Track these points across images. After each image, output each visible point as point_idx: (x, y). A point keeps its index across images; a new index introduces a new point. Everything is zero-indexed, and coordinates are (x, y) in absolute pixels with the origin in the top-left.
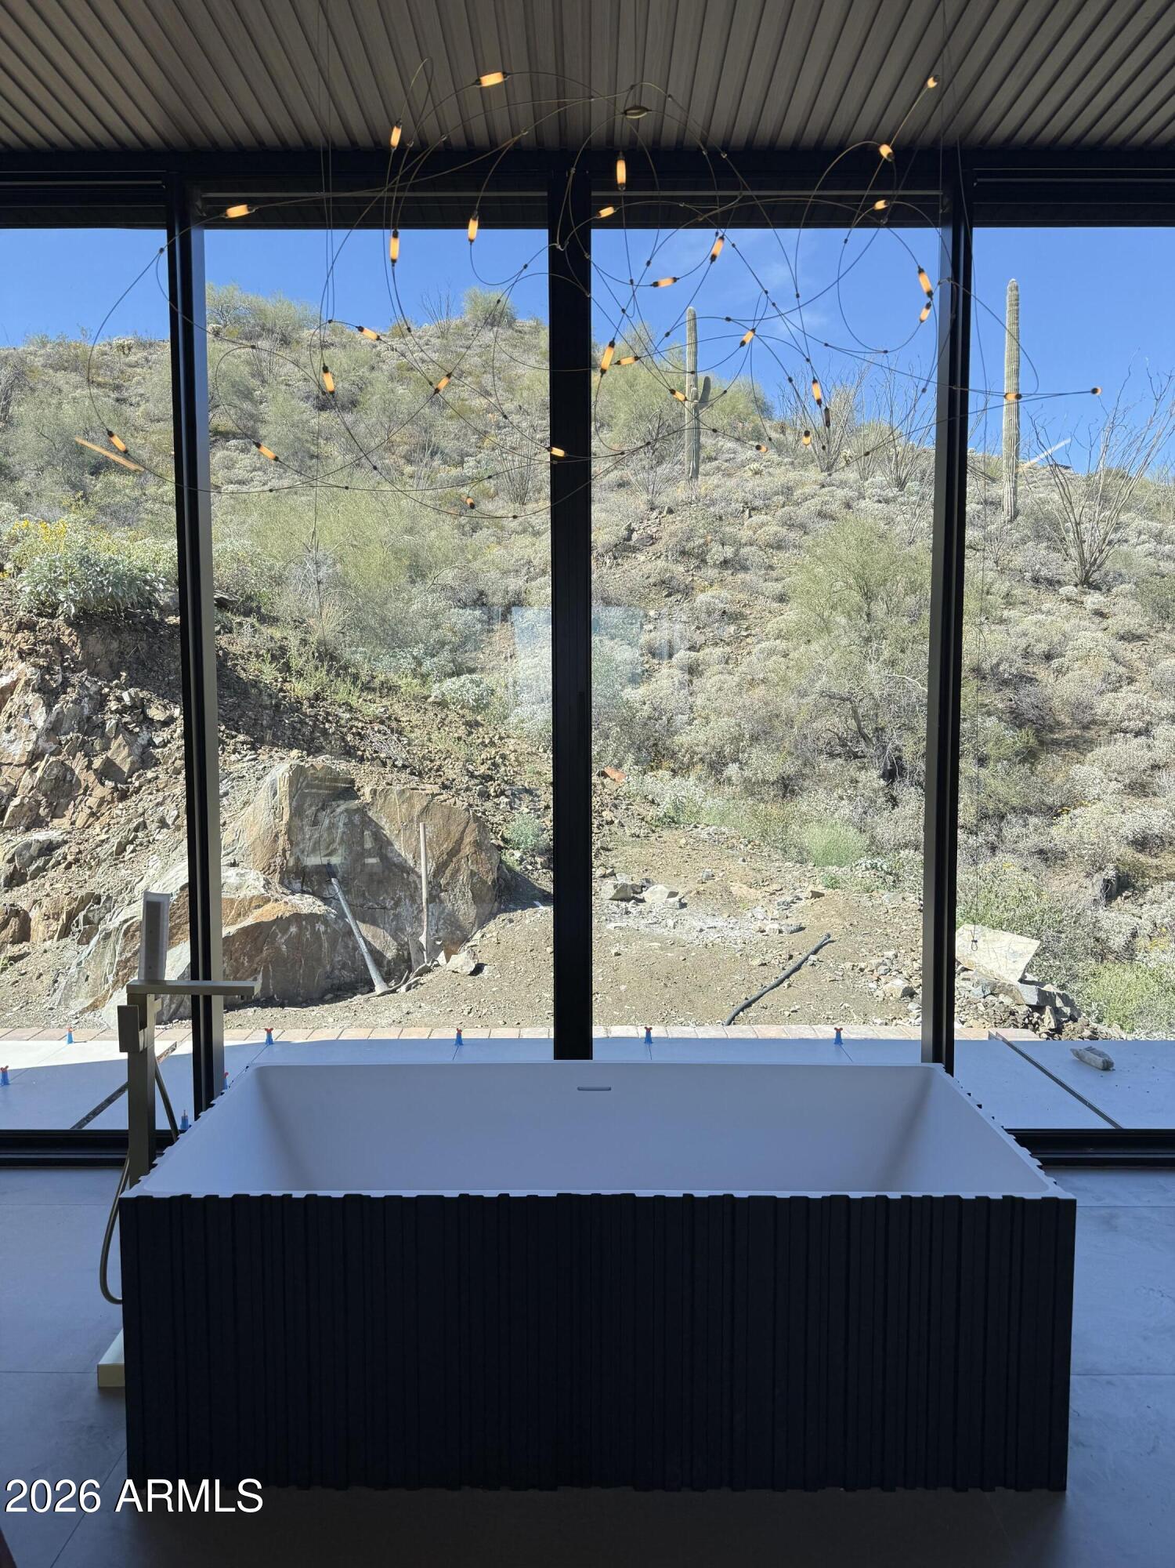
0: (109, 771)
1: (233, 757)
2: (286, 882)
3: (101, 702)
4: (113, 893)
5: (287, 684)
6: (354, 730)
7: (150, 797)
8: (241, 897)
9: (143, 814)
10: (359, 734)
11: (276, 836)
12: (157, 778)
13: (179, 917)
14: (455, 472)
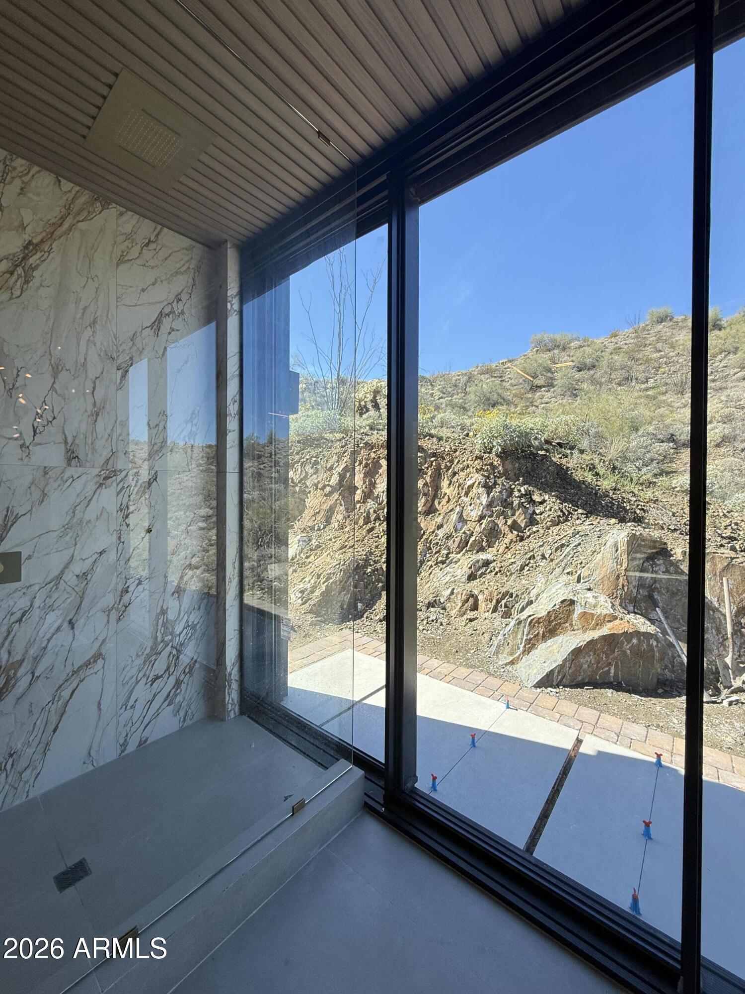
0: (514, 526)
1: (578, 522)
2: (624, 605)
3: (511, 492)
4: (519, 593)
5: (598, 482)
6: (640, 507)
7: (535, 541)
8: (599, 613)
9: (533, 550)
10: (643, 509)
11: (618, 576)
12: (538, 531)
13: (560, 619)
14: (643, 386)
